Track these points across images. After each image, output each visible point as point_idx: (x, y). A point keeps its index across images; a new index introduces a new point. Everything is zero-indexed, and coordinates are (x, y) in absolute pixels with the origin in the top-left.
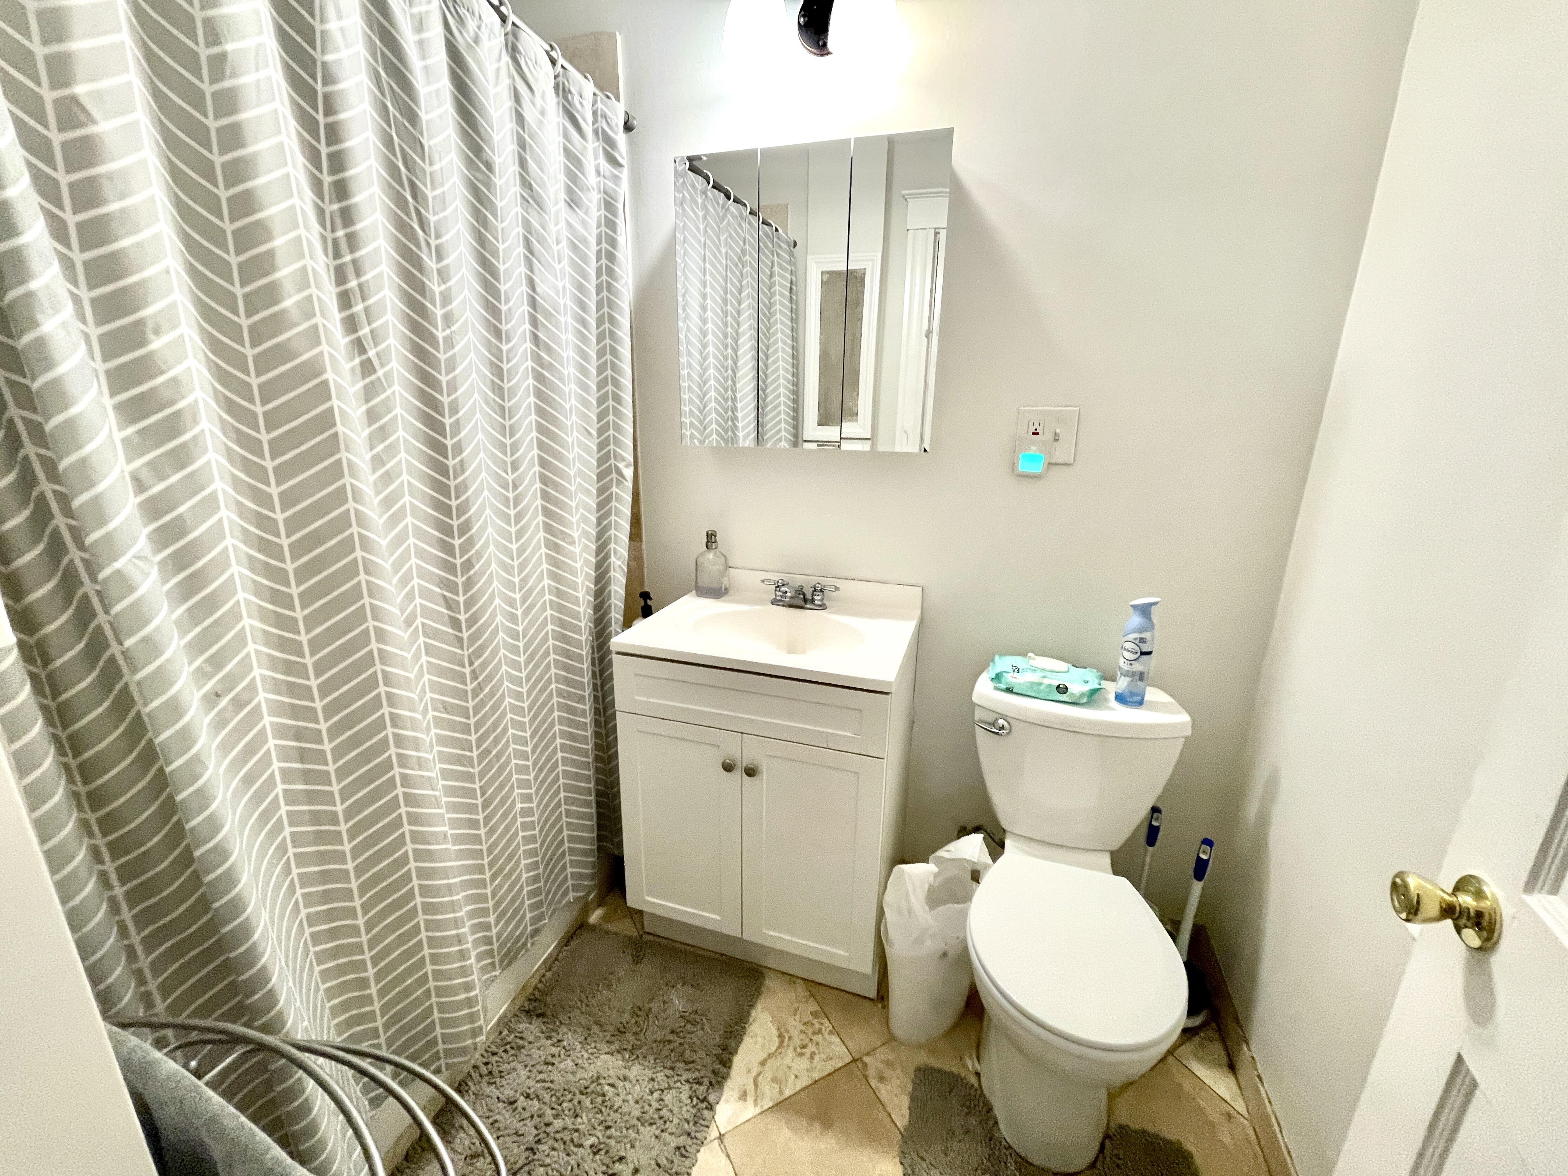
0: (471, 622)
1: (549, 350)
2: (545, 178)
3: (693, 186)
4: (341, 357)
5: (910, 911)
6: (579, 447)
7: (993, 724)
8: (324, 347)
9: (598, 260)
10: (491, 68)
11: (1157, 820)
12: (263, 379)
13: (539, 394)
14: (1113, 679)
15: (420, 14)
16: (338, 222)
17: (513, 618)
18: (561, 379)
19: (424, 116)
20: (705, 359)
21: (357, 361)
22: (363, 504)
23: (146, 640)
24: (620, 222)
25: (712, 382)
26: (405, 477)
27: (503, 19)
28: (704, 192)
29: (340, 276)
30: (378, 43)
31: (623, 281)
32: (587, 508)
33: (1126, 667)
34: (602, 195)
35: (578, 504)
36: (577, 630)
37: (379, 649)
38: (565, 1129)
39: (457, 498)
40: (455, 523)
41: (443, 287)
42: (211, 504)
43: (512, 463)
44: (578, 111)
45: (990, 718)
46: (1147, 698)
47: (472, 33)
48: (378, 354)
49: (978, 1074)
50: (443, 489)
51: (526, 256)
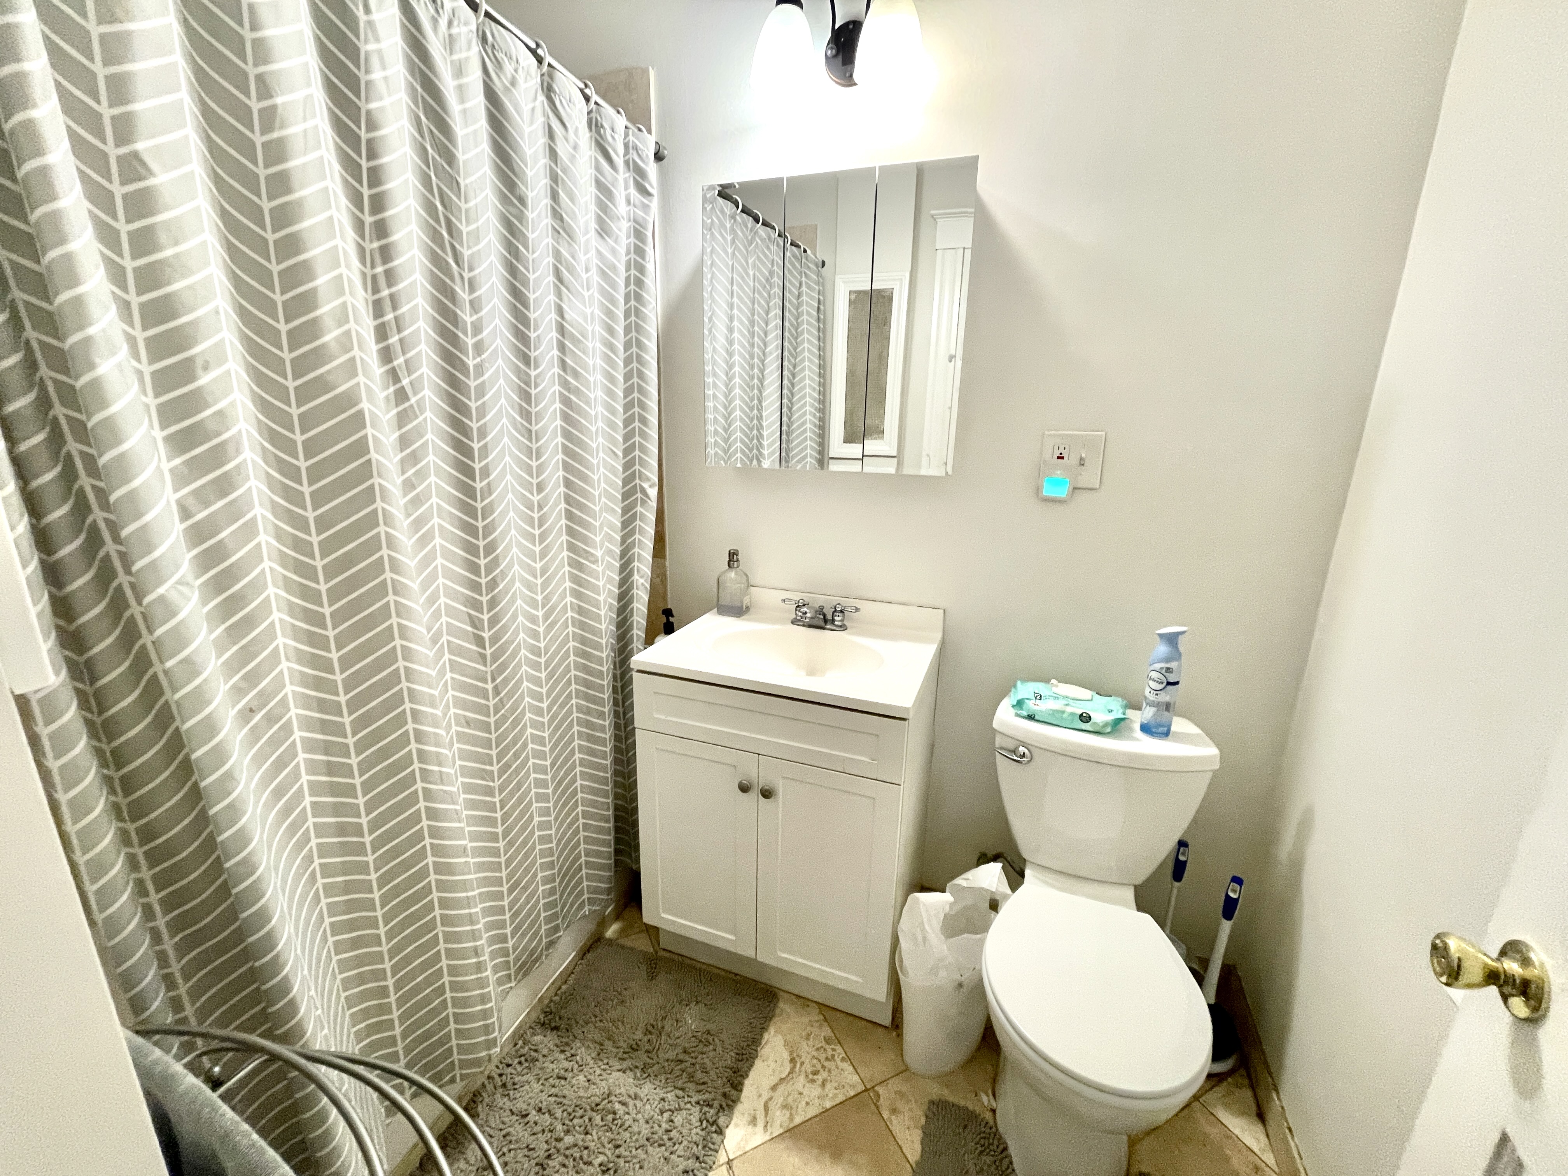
0: (494, 640)
1: (576, 375)
2: (576, 210)
3: (722, 211)
4: (377, 388)
5: (925, 939)
6: (605, 467)
7: (1014, 752)
8: (361, 379)
9: (627, 286)
10: (526, 108)
11: (1183, 854)
12: (303, 409)
13: (566, 418)
14: (1138, 708)
15: (460, 61)
16: (378, 259)
17: (535, 635)
18: (588, 403)
19: (461, 156)
20: (730, 380)
21: (392, 389)
22: (394, 528)
23: (186, 661)
24: (649, 250)
25: (737, 402)
26: (434, 500)
27: (540, 60)
28: (733, 217)
29: (378, 309)
30: (419, 89)
31: (651, 307)
32: (611, 526)
33: (1152, 697)
34: (632, 224)
35: (601, 524)
36: (598, 646)
37: (405, 667)
38: (575, 1145)
39: (483, 519)
40: (481, 544)
41: (475, 317)
42: (250, 529)
43: (538, 485)
44: (610, 145)
45: (1011, 745)
46: (1173, 728)
47: (509, 76)
48: (411, 383)
49: (994, 1111)
50: (470, 511)
51: (555, 285)
